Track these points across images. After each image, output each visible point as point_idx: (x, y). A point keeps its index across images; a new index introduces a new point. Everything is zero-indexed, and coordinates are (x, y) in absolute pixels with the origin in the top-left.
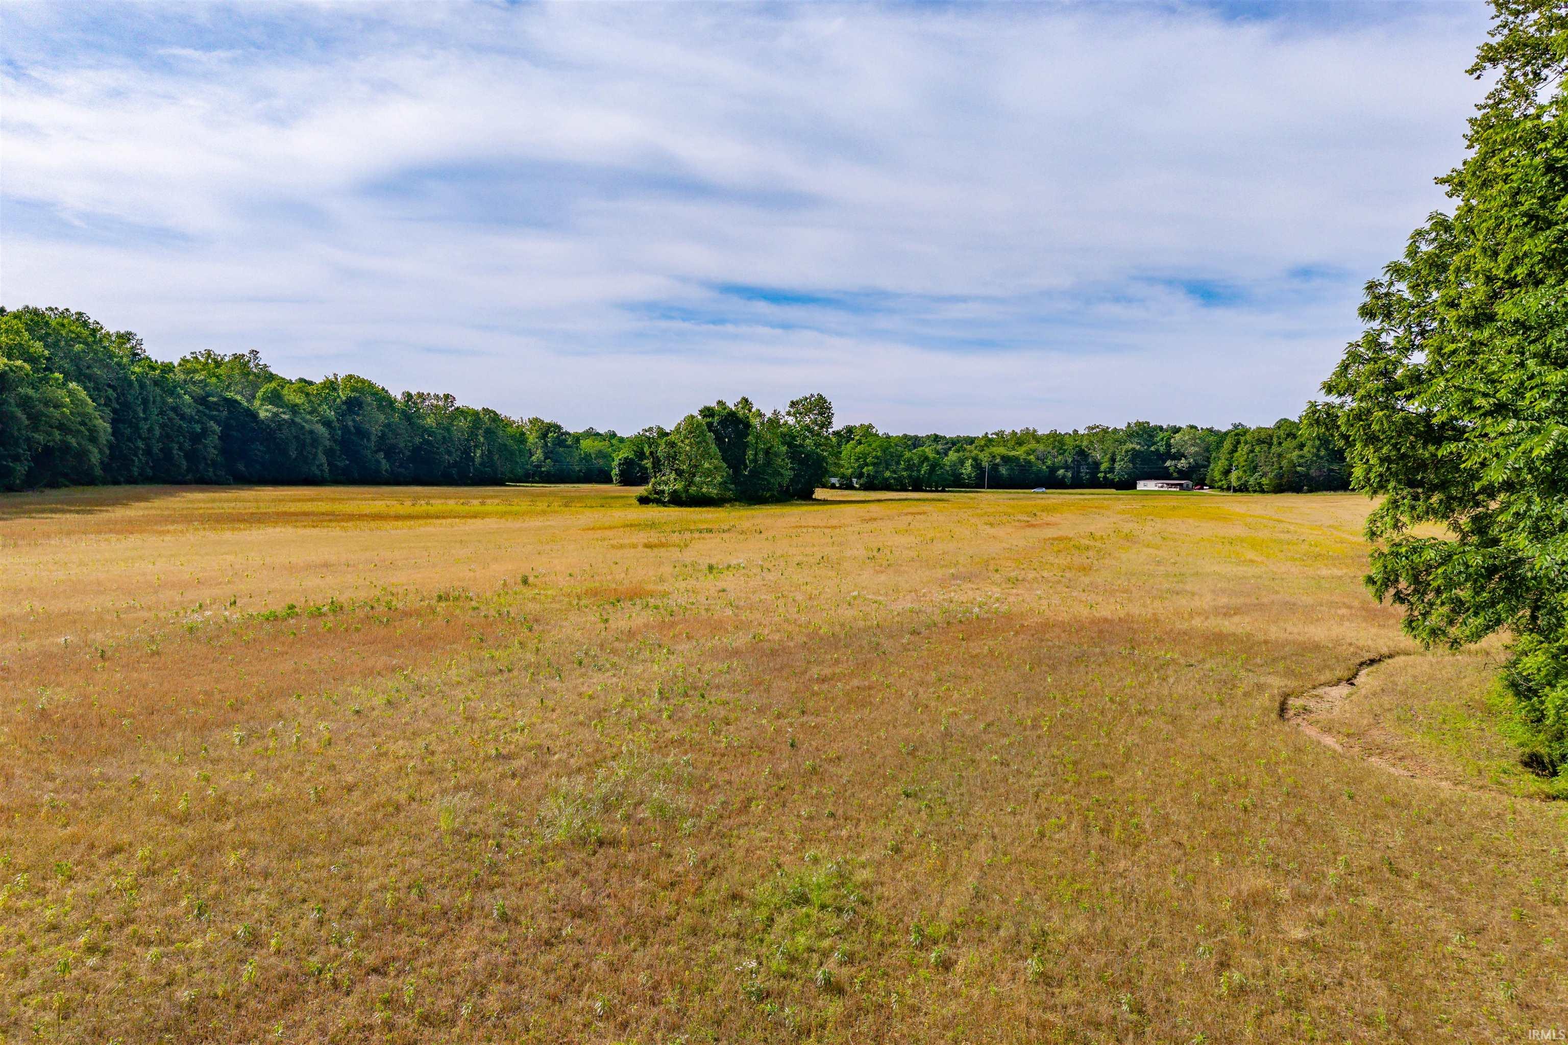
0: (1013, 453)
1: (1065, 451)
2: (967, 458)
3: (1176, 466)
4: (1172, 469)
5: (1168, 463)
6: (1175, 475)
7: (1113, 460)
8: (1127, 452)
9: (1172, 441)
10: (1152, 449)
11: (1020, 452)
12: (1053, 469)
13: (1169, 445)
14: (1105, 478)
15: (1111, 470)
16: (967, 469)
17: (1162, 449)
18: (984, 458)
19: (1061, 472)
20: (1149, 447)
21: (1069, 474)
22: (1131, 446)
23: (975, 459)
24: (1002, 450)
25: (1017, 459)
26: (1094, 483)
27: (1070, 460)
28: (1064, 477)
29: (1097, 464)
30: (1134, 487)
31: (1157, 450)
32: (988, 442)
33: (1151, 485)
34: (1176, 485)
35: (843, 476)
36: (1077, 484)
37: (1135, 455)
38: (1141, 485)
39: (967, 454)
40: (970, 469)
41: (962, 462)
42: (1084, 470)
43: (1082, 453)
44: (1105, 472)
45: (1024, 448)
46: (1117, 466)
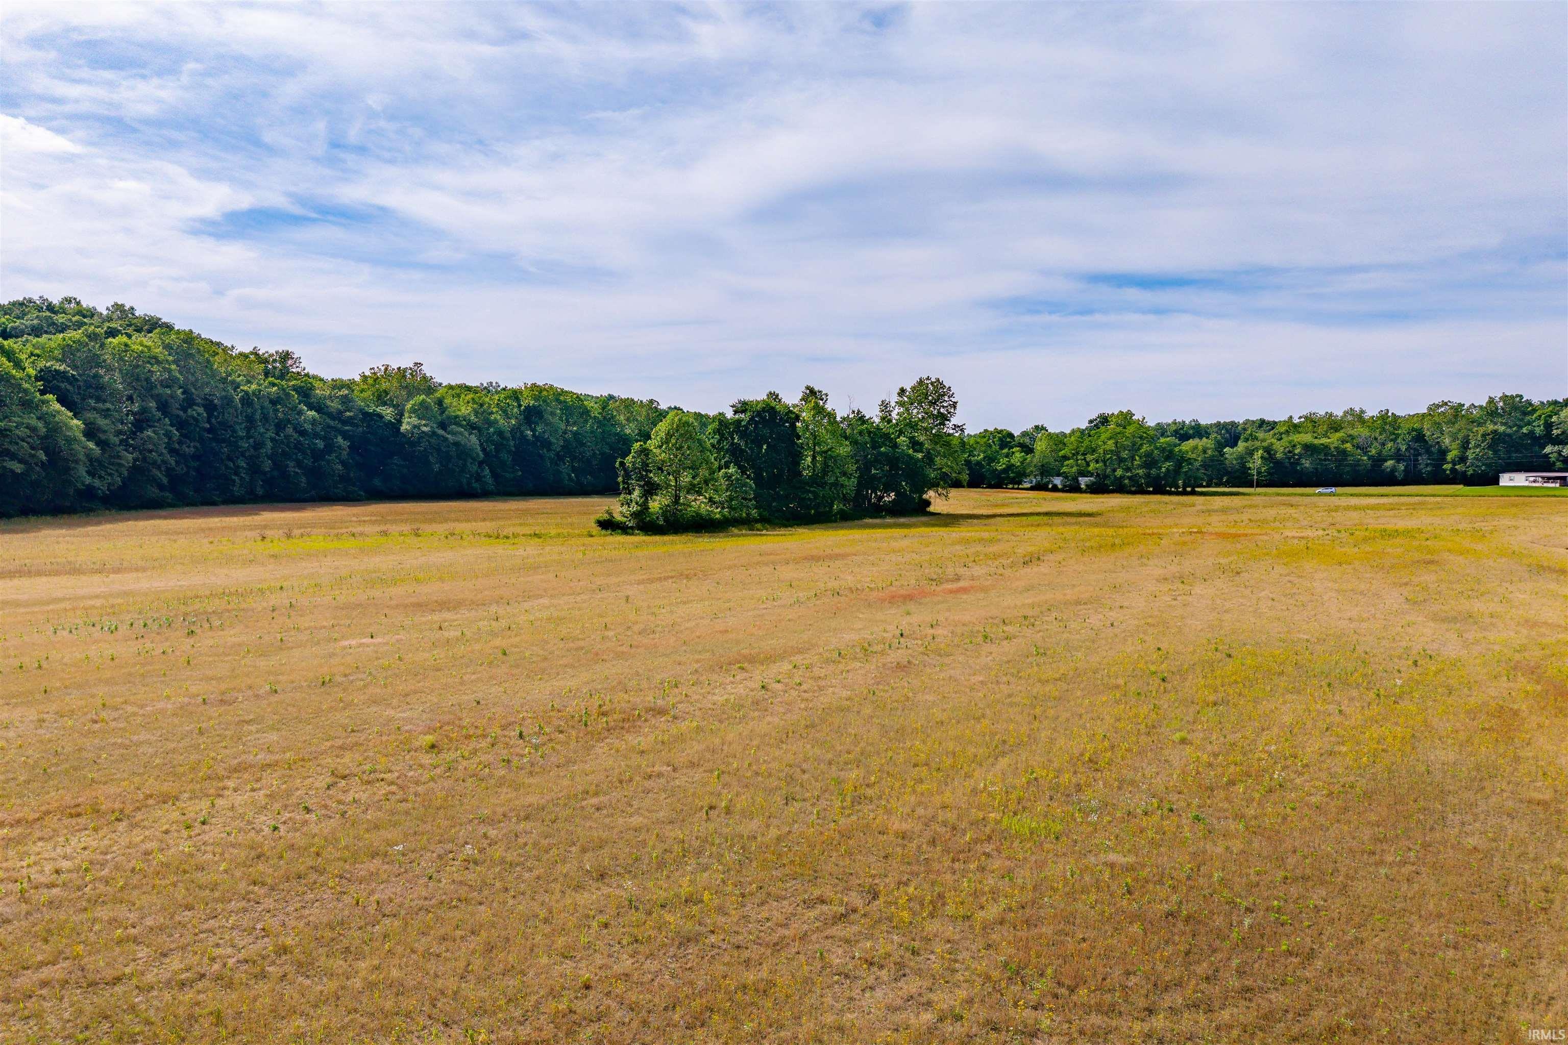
0: (1324, 441)
1: (1398, 436)
2: (1257, 449)
3: (1559, 453)
4: (1553, 457)
5: (1548, 449)
6: (1559, 465)
7: (1465, 446)
8: (1484, 436)
9: (1554, 419)
10: (1525, 430)
11: (1333, 440)
12: (1379, 460)
13: (1549, 426)
14: (1453, 470)
15: (1463, 459)
16: (1256, 463)
17: (1539, 431)
18: (1280, 448)
19: (1389, 463)
20: (1520, 427)
21: (1402, 467)
22: (1491, 427)
23: (1268, 450)
24: (1307, 438)
25: (1326, 447)
26: (1438, 478)
27: (1403, 448)
28: (1394, 470)
29: (1443, 453)
30: (1495, 481)
31: (1532, 432)
32: (1293, 427)
33: (1519, 479)
34: (1555, 479)
35: (1065, 476)
36: (1413, 478)
37: (1496, 439)
38: (1506, 480)
39: (1257, 444)
40: (1259, 462)
41: (1250, 453)
42: (1423, 460)
43: (1419, 437)
44: (1454, 463)
45: (1340, 434)
46: (1470, 454)
